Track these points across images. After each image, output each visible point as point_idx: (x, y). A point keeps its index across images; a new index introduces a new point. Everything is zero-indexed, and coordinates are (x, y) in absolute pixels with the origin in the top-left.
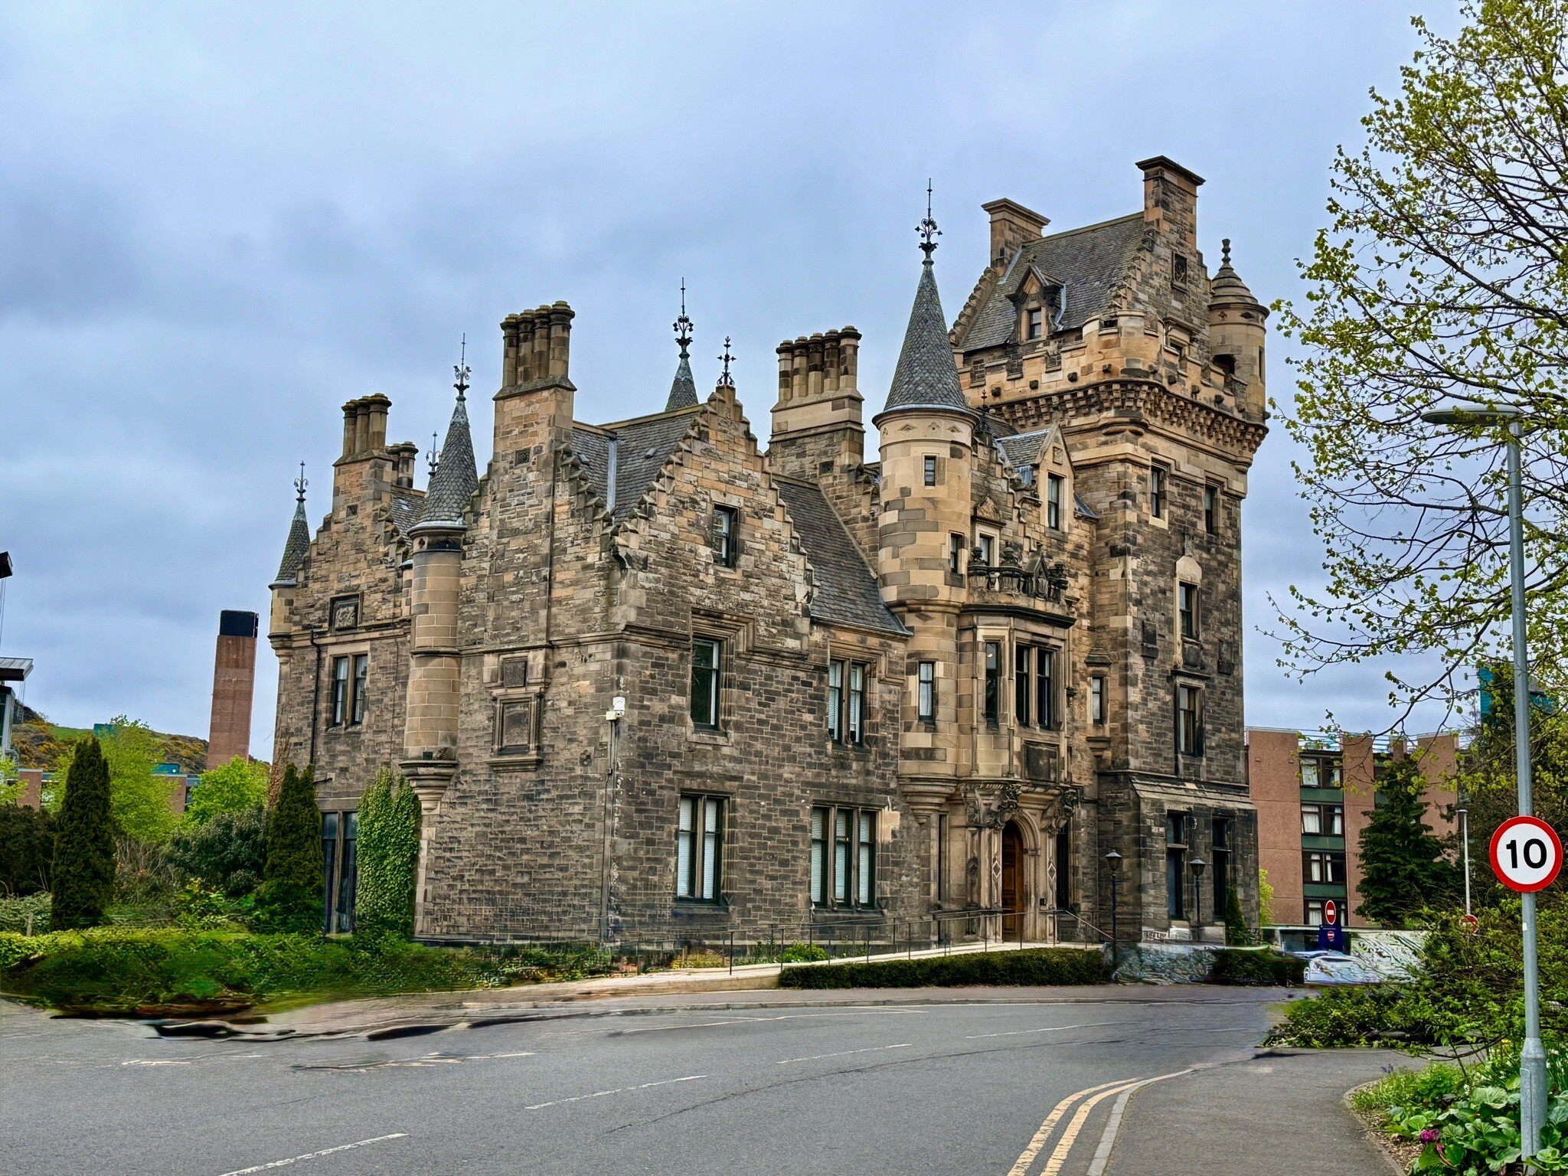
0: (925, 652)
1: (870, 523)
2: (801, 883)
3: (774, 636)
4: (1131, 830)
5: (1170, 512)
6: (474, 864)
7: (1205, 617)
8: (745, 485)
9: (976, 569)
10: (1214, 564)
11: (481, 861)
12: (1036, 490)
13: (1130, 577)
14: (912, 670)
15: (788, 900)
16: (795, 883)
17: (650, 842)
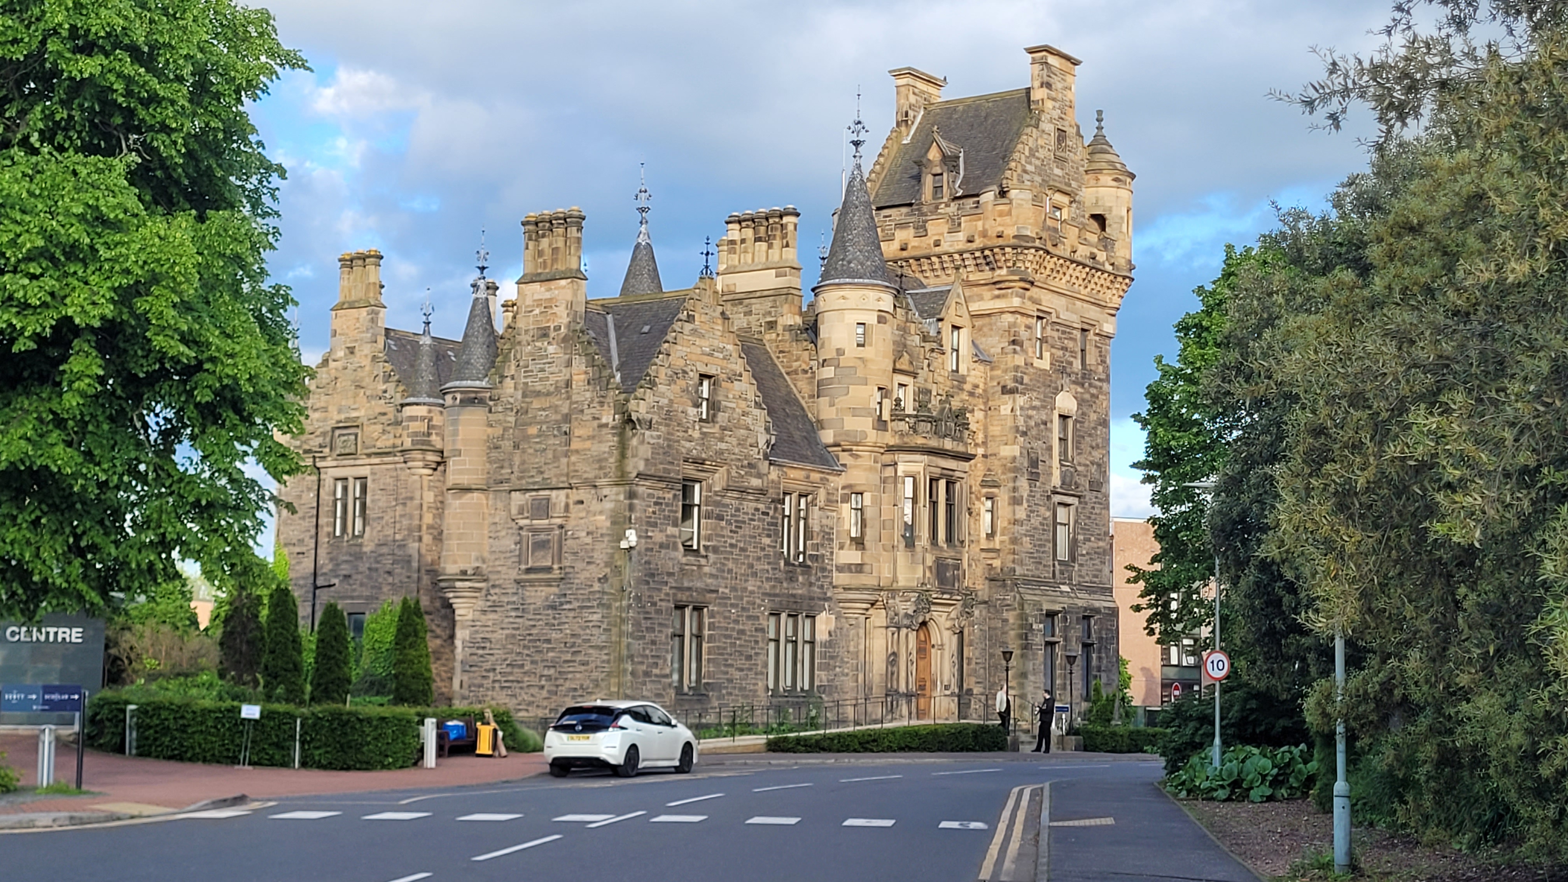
0: (855, 485)
1: (809, 375)
2: (762, 673)
3: (742, 477)
4: (1015, 627)
5: (1052, 355)
6: (505, 660)
7: (1079, 442)
8: (721, 356)
9: (897, 415)
10: (1087, 396)
11: (510, 658)
12: (941, 340)
13: (1018, 413)
14: (846, 499)
15: (752, 687)
16: (756, 674)
17: (653, 643)
